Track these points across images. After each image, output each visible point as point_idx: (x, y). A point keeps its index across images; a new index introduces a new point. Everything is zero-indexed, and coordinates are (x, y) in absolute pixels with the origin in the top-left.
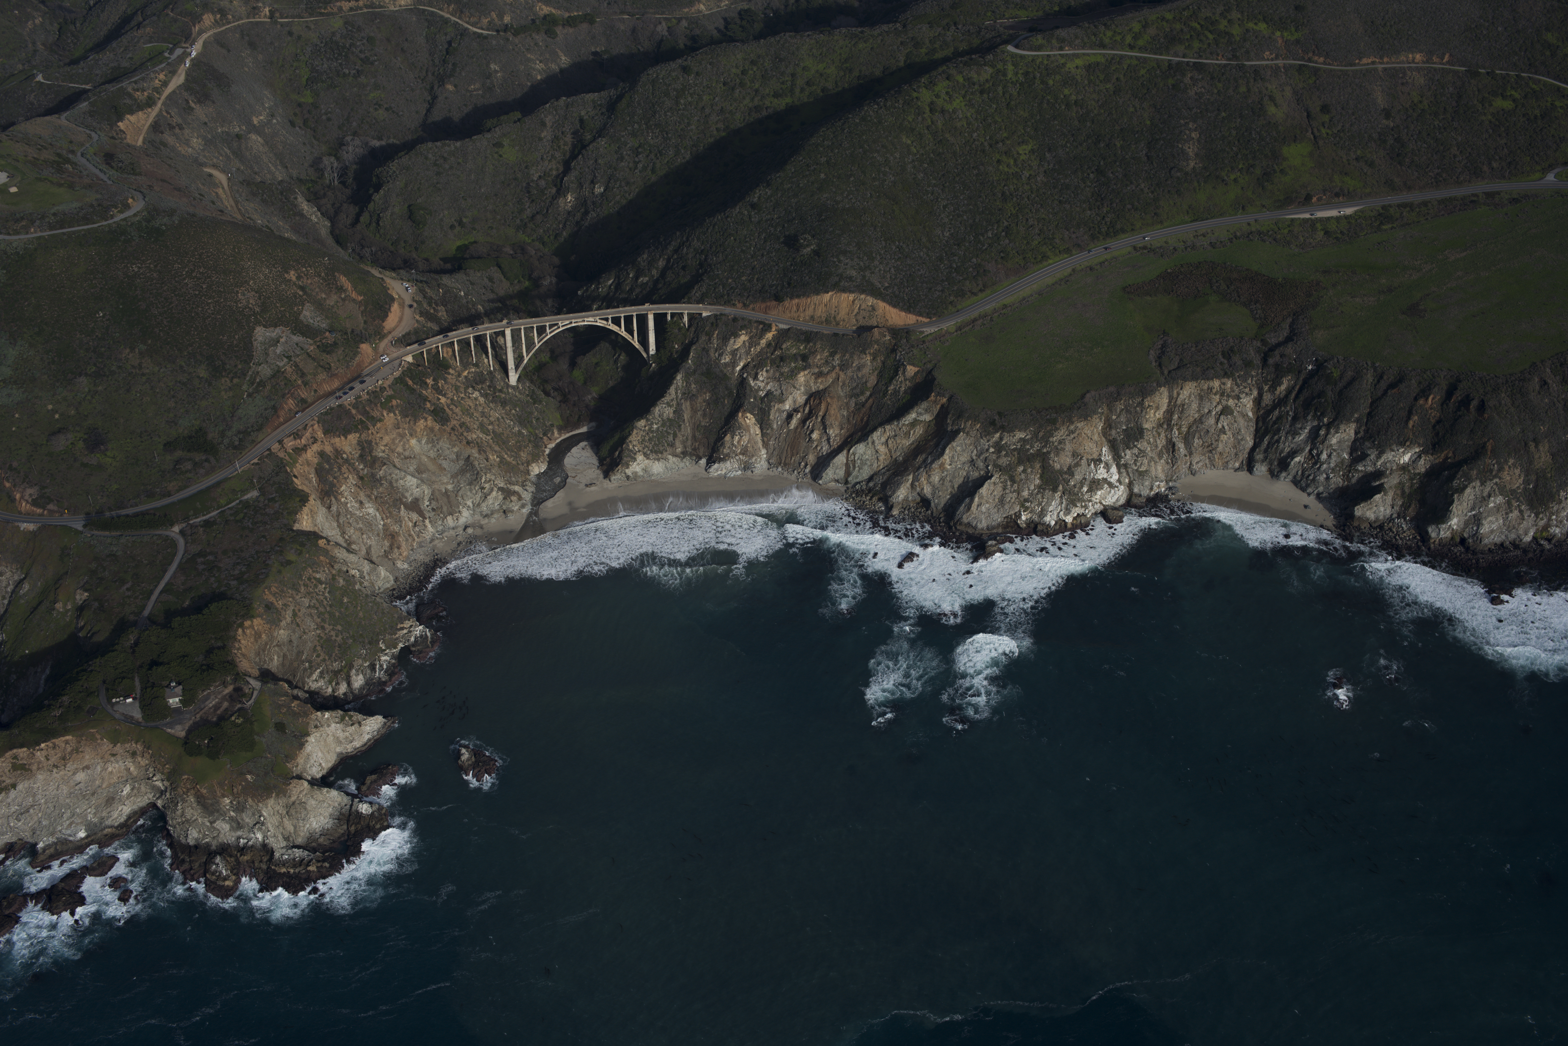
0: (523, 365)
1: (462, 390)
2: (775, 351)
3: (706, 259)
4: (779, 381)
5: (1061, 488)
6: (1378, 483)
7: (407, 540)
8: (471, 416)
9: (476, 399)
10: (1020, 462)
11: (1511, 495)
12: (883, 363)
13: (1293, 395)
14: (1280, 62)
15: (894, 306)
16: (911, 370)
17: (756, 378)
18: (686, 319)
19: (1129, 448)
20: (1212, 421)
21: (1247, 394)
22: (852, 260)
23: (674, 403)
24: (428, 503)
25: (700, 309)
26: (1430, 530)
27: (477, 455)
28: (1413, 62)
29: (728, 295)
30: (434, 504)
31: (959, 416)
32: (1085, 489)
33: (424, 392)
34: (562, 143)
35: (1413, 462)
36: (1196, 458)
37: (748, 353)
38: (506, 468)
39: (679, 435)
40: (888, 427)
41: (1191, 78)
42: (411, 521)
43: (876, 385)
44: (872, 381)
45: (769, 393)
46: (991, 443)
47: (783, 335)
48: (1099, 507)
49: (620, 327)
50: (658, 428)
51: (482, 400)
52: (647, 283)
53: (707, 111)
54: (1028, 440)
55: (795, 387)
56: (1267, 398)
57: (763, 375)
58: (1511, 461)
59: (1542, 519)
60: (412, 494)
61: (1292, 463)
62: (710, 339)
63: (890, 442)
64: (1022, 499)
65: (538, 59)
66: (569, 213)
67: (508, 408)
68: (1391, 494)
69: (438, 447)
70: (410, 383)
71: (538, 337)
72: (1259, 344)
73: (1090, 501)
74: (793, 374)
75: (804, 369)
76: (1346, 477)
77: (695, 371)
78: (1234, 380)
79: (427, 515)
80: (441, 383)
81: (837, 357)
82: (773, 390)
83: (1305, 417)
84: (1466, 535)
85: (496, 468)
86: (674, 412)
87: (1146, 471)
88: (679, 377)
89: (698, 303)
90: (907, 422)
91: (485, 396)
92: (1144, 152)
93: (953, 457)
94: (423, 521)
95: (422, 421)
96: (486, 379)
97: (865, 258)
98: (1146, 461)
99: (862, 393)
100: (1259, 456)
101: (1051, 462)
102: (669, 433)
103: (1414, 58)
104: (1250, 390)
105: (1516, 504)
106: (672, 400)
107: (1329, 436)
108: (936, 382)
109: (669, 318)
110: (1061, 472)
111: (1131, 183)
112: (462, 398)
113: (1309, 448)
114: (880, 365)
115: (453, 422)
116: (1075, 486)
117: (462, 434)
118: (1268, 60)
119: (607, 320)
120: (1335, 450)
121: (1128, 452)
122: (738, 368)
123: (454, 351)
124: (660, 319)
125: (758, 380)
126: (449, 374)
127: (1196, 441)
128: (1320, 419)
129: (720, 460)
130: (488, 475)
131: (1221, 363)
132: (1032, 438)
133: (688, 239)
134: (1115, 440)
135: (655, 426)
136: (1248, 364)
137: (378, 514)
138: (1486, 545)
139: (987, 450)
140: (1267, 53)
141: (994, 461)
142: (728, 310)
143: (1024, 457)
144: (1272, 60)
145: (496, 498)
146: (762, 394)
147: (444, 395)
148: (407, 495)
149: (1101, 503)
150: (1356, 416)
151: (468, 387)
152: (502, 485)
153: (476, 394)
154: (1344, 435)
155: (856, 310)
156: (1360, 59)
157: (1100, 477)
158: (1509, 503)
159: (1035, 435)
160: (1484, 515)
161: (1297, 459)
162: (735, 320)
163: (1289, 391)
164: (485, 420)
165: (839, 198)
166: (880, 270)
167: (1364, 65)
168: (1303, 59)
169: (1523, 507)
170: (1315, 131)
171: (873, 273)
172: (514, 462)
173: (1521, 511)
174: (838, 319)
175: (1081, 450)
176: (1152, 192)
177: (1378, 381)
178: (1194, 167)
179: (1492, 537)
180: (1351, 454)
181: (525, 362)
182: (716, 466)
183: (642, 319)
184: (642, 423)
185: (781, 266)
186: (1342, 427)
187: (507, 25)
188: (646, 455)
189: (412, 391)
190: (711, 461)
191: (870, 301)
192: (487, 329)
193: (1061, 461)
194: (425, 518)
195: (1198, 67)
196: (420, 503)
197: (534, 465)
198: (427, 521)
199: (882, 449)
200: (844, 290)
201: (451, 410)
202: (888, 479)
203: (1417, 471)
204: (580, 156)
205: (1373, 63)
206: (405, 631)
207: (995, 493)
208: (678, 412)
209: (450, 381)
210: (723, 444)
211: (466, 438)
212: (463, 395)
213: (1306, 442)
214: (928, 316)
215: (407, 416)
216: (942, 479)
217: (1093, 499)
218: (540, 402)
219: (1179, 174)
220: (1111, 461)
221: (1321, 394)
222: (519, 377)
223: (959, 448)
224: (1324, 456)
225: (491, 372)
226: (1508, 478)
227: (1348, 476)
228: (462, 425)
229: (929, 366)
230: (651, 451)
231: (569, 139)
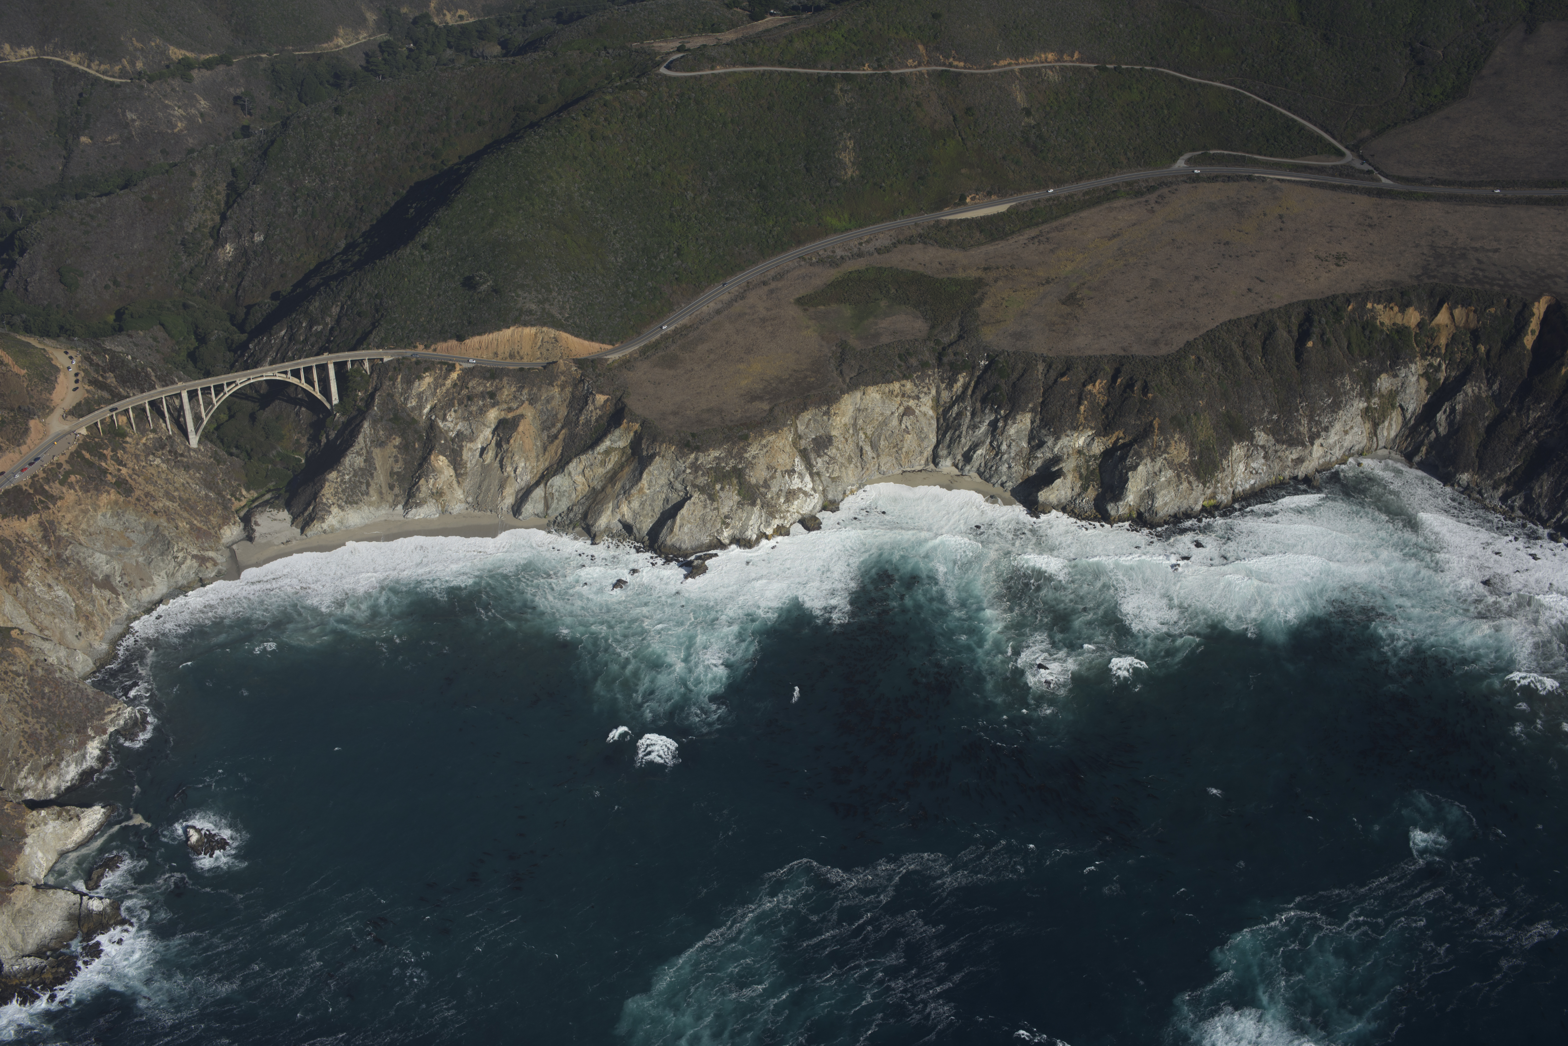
0: (202, 427)
1: (143, 458)
2: (461, 390)
3: (381, 304)
4: (468, 420)
5: (759, 501)
6: (1057, 468)
7: (102, 620)
8: (155, 484)
9: (158, 466)
10: (717, 481)
11: (1179, 468)
12: (572, 393)
13: (970, 392)
14: (923, 69)
15: (577, 336)
16: (601, 398)
17: (444, 419)
18: (367, 365)
19: (819, 456)
20: (895, 422)
21: (926, 393)
22: (530, 293)
23: (364, 451)
24: (119, 579)
25: (380, 354)
26: (1109, 508)
27: (165, 524)
28: (1046, 61)
29: (408, 337)
30: (126, 579)
31: (654, 440)
32: (782, 500)
33: (103, 464)
34: (215, 192)
35: (1088, 445)
36: (884, 459)
37: (434, 394)
38: (198, 533)
39: (372, 483)
40: (583, 457)
41: (841, 90)
42: (105, 599)
43: (567, 416)
44: (563, 412)
45: (459, 434)
46: (687, 464)
47: (468, 373)
48: (797, 516)
49: (300, 379)
50: (350, 479)
51: (164, 466)
52: (321, 332)
53: (363, 150)
54: (723, 458)
55: (485, 425)
56: (945, 395)
57: (451, 416)
58: (1177, 436)
59: (1209, 488)
60: (102, 571)
61: (975, 456)
62: (394, 384)
63: (586, 471)
64: (723, 516)
65: (176, 105)
66: (229, 264)
67: (191, 472)
68: (1070, 477)
69: (124, 519)
70: (87, 456)
71: (216, 396)
72: (932, 344)
73: (788, 511)
74: (482, 411)
75: (493, 406)
76: (1026, 465)
77: (382, 418)
78: (913, 381)
79: (120, 591)
80: (120, 453)
81: (525, 391)
82: (463, 429)
83: (983, 411)
84: (1142, 510)
85: (187, 535)
86: (365, 461)
87: (838, 477)
88: (366, 425)
89: (378, 348)
90: (602, 451)
91: (167, 461)
92: (803, 164)
93: (651, 481)
94: (117, 598)
95: (105, 495)
96: (166, 445)
97: (543, 290)
98: (837, 467)
99: (554, 425)
100: (943, 452)
101: (747, 477)
102: (361, 483)
103: (1046, 58)
104: (929, 389)
105: (1184, 476)
106: (361, 449)
107: (1007, 427)
108: (626, 409)
109: (349, 366)
110: (757, 486)
111: (794, 196)
112: (144, 467)
113: (989, 440)
114: (569, 395)
115: (138, 493)
116: (772, 498)
117: (148, 504)
118: (911, 67)
119: (285, 373)
120: (1014, 440)
121: (819, 460)
122: (426, 411)
123: (129, 419)
124: (340, 367)
125: (447, 421)
126: (127, 442)
127: (882, 443)
128: (997, 412)
129: (418, 505)
130: (180, 544)
131: (899, 366)
132: (726, 456)
133: (360, 284)
134: (805, 449)
135: (347, 477)
136: (924, 365)
137: (68, 596)
138: (1161, 518)
139: (684, 471)
140: (911, 61)
141: (692, 482)
142: (408, 352)
143: (721, 475)
144: (915, 67)
145: (190, 567)
146: (452, 434)
147: (125, 466)
148: (97, 572)
149: (798, 512)
150: (1030, 405)
151: (148, 455)
152: (195, 552)
153: (158, 461)
154: (1021, 425)
155: (539, 344)
156: (997, 62)
157: (795, 487)
158: (1178, 476)
159: (729, 452)
160: (1158, 489)
161: (979, 452)
162: (418, 363)
163: (965, 387)
164: (170, 487)
165: (510, 233)
166: (559, 301)
167: (1002, 67)
168: (944, 65)
169: (1191, 478)
170: (963, 134)
171: (552, 304)
172: (205, 528)
173: (1190, 483)
174: (521, 354)
175: (774, 463)
176: (814, 203)
177: (1048, 371)
178: (852, 176)
179: (1166, 509)
180: (1029, 443)
181: (205, 422)
182: (414, 511)
183: (322, 368)
184: (333, 475)
185: (459, 304)
186: (1018, 417)
187: (140, 73)
188: (340, 507)
189: (91, 464)
190: (407, 506)
191: (553, 332)
192: (160, 393)
193: (756, 476)
194: (118, 594)
195: (846, 78)
196: (112, 579)
197: (225, 527)
198: (121, 598)
199: (580, 479)
200: (525, 324)
201: (134, 480)
202: (589, 508)
203: (1092, 453)
204: (235, 205)
205: (1009, 64)
206: (114, 715)
207: (696, 512)
208: (369, 460)
209: (128, 449)
210: (418, 489)
211: (153, 508)
212: (144, 464)
213: (986, 435)
214: (611, 343)
215: (88, 491)
216: (642, 504)
217: (791, 509)
218: (225, 463)
219: (838, 184)
220: (804, 471)
221: (996, 388)
222: (200, 439)
223: (656, 472)
224: (1004, 447)
225: (169, 437)
226: (1175, 453)
227: (1028, 464)
228: (147, 494)
229: (618, 394)
230: (346, 502)
231: (222, 187)
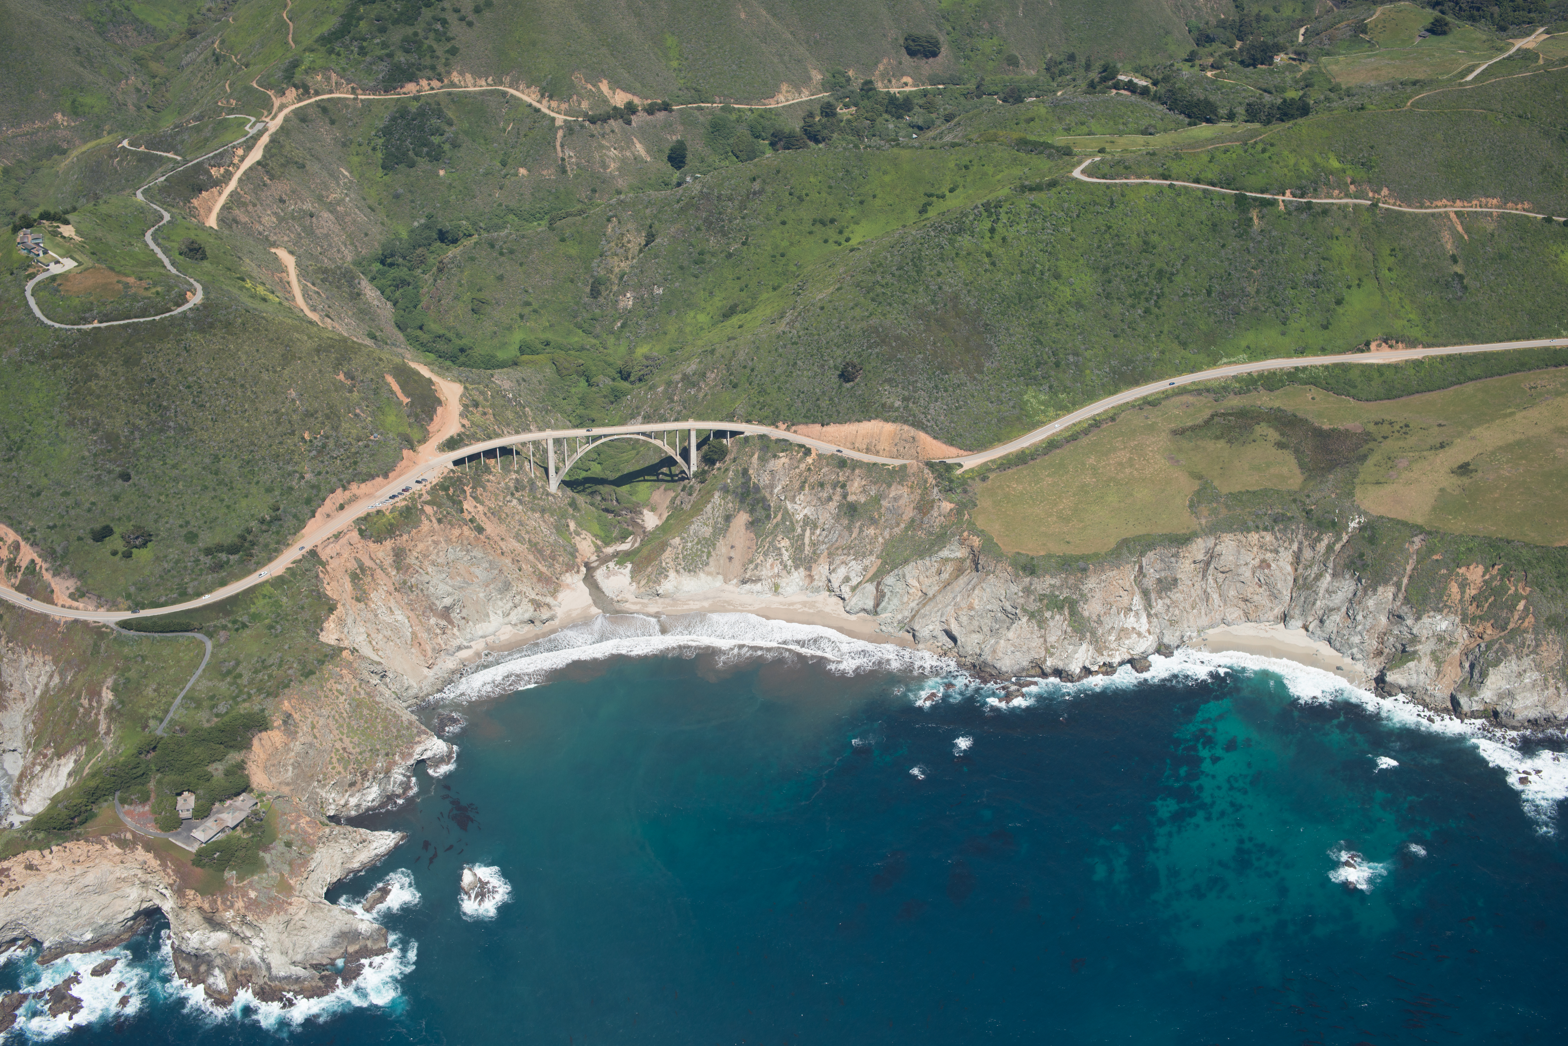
0: (564, 472)
1: (501, 498)
2: (814, 475)
3: (754, 377)
4: (816, 505)
5: (1088, 636)
6: (1412, 649)
8: (508, 524)
9: (514, 507)
10: (1048, 608)
11: (1547, 672)
12: (920, 496)
13: (1333, 554)
14: (1349, 202)
15: (935, 438)
16: (947, 506)
17: (793, 500)
18: (728, 437)
19: (1161, 598)
20: (1248, 573)
21: (1286, 548)
22: (896, 389)
23: (710, 521)
24: (458, 611)
25: (743, 427)
26: (1462, 702)
27: (510, 565)
28: (1486, 207)
29: (773, 415)
30: (464, 613)
31: (992, 557)
32: (1113, 637)
33: (462, 500)
34: (626, 240)
35: (1451, 630)
36: (1230, 610)
37: (787, 475)
38: (539, 578)
39: (713, 554)
40: (920, 562)
41: (1258, 214)
42: (440, 630)
43: (912, 518)
44: (909, 513)
45: (805, 518)
46: (1020, 587)
47: (823, 460)
48: (1126, 656)
49: (662, 441)
50: (692, 546)
51: (520, 508)
54: (1058, 587)
56: (1307, 553)
57: (800, 499)
58: (1551, 637)
60: (443, 602)
61: (1328, 621)
62: (750, 459)
63: (921, 577)
64: (1048, 645)
65: (612, 146)
66: (628, 311)
67: (546, 516)
68: (1425, 660)
69: (472, 555)
71: (581, 447)
73: (1118, 650)
74: (831, 499)
77: (733, 490)
78: (1274, 533)
79: (456, 623)
80: (480, 490)
83: (1344, 577)
84: (1499, 709)
85: (529, 578)
87: (1178, 621)
88: (717, 495)
89: (742, 421)
90: (939, 559)
91: (524, 503)
93: (982, 598)
94: (452, 630)
95: (458, 530)
96: (526, 487)
97: (910, 387)
98: (1178, 611)
99: (898, 524)
100: (1295, 612)
101: (1080, 609)
102: (703, 552)
103: (1487, 203)
104: (1290, 544)
105: (1552, 681)
106: (708, 518)
107: (1367, 598)
108: (970, 521)
110: (1089, 620)
112: (500, 506)
113: (1345, 608)
114: (917, 498)
115: (489, 532)
116: (1103, 634)
117: (496, 544)
118: (1336, 198)
119: (649, 434)
120: (1371, 612)
121: (1160, 602)
122: (777, 490)
123: (496, 457)
125: (795, 503)
126: (488, 481)
127: (1232, 592)
128: (1358, 580)
129: (752, 582)
130: (520, 587)
131: (1262, 516)
132: (1061, 585)
134: (1147, 589)
135: (689, 544)
136: (1289, 519)
137: (406, 622)
138: (1519, 721)
139: (1016, 594)
140: (1336, 191)
141: (1022, 605)
142: (771, 431)
143: (1053, 603)
144: (1341, 198)
145: (526, 609)
146: (798, 517)
147: (482, 504)
148: (438, 602)
149: (1128, 652)
150: (1395, 580)
151: (507, 495)
152: (533, 596)
153: (515, 502)
154: (1381, 598)
155: (897, 440)
156: (1431, 203)
157: (1129, 626)
158: (1545, 679)
159: (1066, 581)
160: (1519, 690)
161: (1333, 618)
162: (777, 441)
163: (1330, 548)
164: (522, 529)
165: (888, 324)
166: (924, 400)
167: (1436, 208)
168: (1373, 200)
169: (1559, 685)
170: (1380, 275)
171: (917, 403)
172: (547, 573)
173: (1557, 688)
174: (878, 448)
175: (1111, 599)
179: (1526, 712)
180: (1388, 618)
181: (567, 469)
182: (748, 587)
183: (685, 434)
184: (677, 541)
186: (1380, 589)
187: (584, 112)
188: (678, 572)
189: (451, 498)
190: (743, 582)
191: (912, 431)
193: (1091, 609)
194: (453, 626)
195: (1265, 202)
196: (450, 610)
197: (568, 575)
198: (455, 630)
199: (914, 583)
200: (886, 420)
201: (488, 518)
202: (918, 613)
203: (1453, 640)
204: (642, 255)
205: (1445, 206)
206: (422, 745)
207: (1022, 636)
208: (714, 530)
209: (489, 488)
210: (756, 567)
211: (500, 548)
212: (501, 503)
213: (1343, 602)
214: (969, 449)
215: (443, 524)
216: (970, 619)
217: (1121, 647)
218: (579, 511)
220: (1142, 611)
222: (560, 484)
223: (988, 589)
224: (1359, 617)
225: (532, 479)
226: (1546, 654)
227: (1383, 639)
228: (497, 534)
230: (684, 569)
231: (633, 236)
